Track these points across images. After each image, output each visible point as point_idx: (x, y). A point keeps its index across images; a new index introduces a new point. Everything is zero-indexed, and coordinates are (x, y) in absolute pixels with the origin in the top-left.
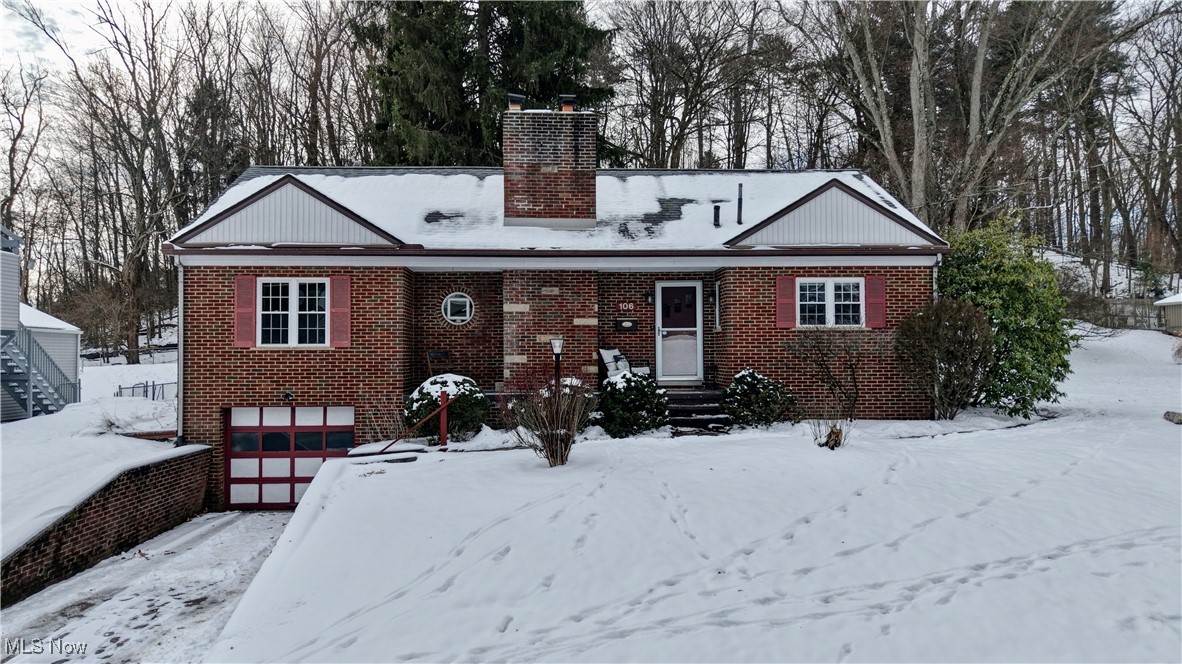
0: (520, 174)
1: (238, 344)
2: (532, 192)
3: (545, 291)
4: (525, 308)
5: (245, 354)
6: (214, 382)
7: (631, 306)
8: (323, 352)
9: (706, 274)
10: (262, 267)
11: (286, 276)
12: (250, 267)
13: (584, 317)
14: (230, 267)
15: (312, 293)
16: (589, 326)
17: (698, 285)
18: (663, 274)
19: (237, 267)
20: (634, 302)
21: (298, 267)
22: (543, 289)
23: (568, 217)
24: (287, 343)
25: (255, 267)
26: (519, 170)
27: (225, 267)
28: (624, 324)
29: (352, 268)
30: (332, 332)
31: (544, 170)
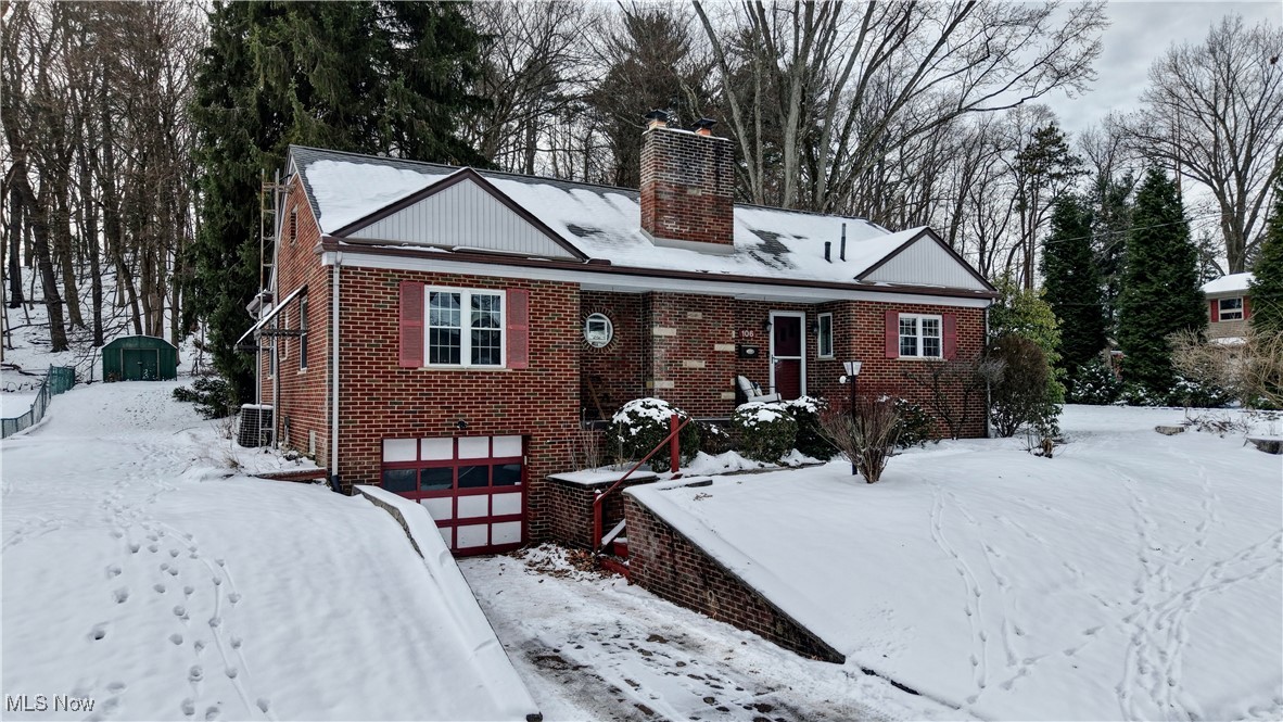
0: (669, 193)
1: (404, 363)
2: (679, 213)
3: (691, 315)
4: (672, 332)
5: (412, 374)
6: (374, 408)
7: (751, 334)
8: (499, 373)
9: (810, 305)
10: (430, 274)
11: (458, 285)
12: (417, 272)
13: (723, 343)
14: (394, 271)
15: (486, 306)
16: (727, 352)
17: (802, 315)
18: (776, 304)
19: (402, 271)
20: (753, 330)
21: (472, 276)
22: (689, 313)
23: (709, 241)
24: (459, 363)
25: (423, 273)
26: (668, 190)
27: (387, 271)
28: (748, 351)
29: (530, 281)
30: (508, 352)
31: (691, 192)
